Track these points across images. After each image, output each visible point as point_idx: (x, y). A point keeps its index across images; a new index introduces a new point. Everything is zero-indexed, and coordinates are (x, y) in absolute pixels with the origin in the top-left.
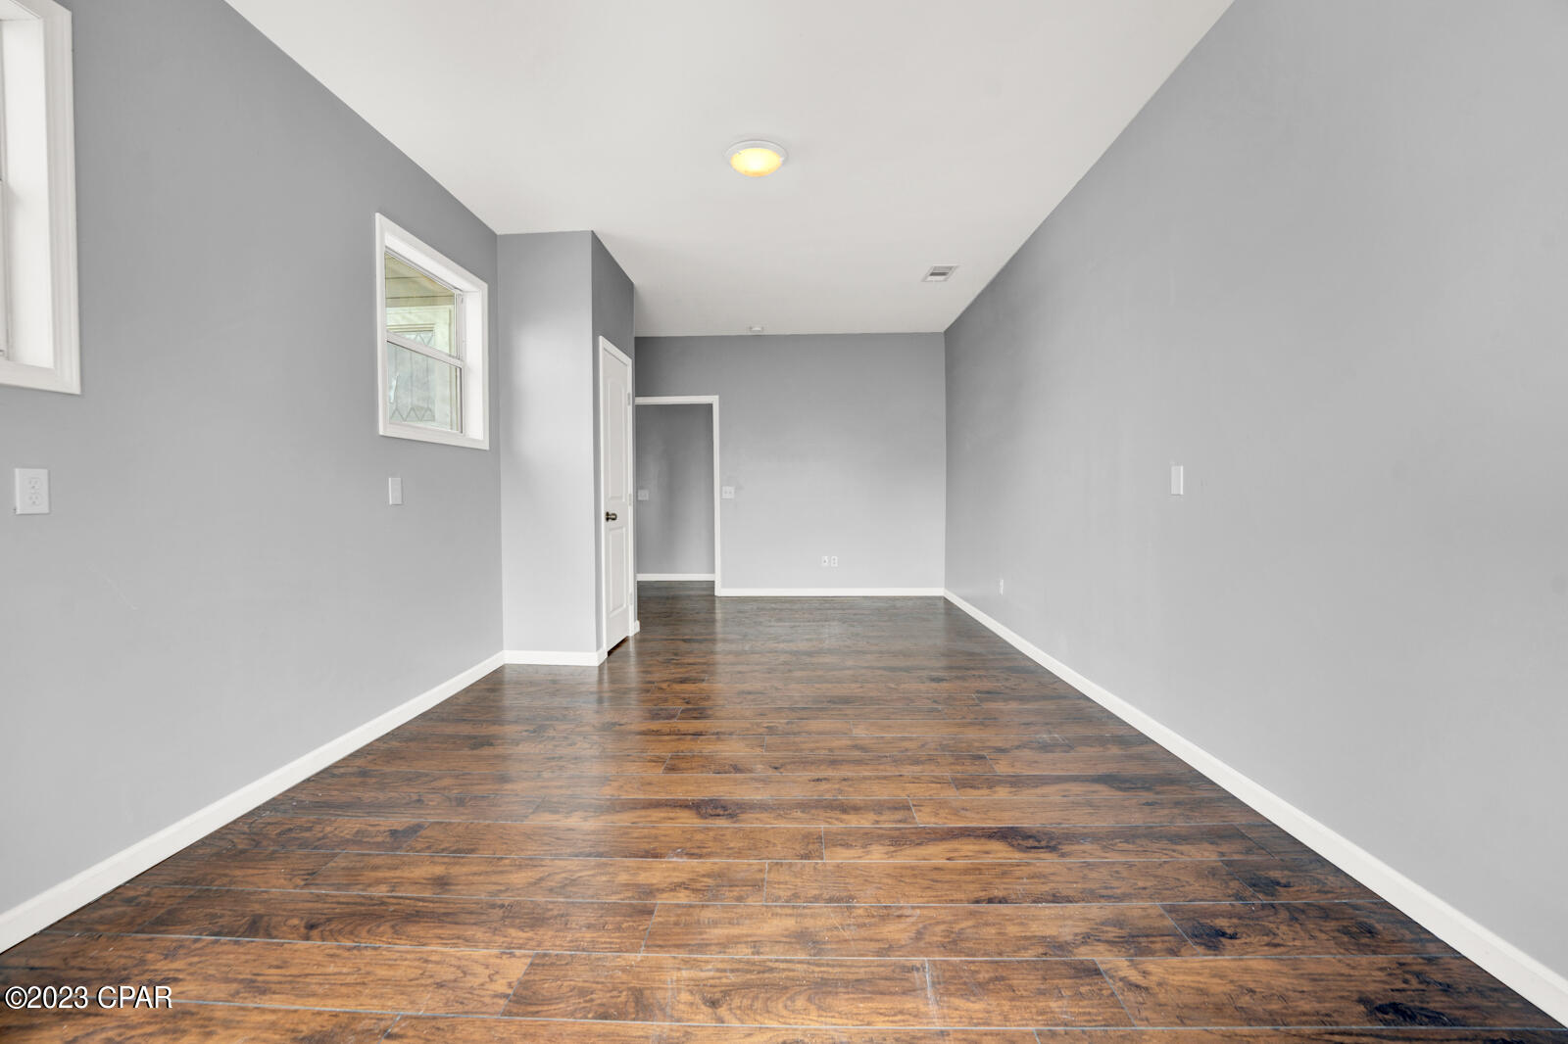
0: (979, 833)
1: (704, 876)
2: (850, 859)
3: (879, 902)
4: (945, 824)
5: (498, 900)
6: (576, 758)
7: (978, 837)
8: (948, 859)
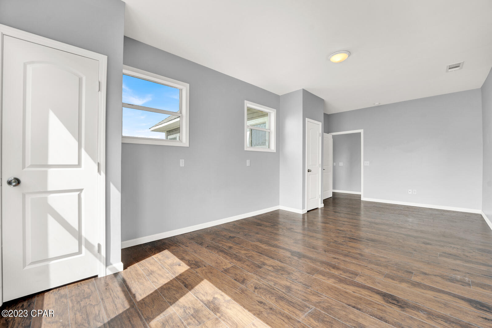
0: (376, 291)
1: (279, 266)
2: (320, 278)
3: (317, 291)
4: (366, 284)
5: (236, 254)
6: (276, 234)
7: (372, 291)
8: (353, 292)
